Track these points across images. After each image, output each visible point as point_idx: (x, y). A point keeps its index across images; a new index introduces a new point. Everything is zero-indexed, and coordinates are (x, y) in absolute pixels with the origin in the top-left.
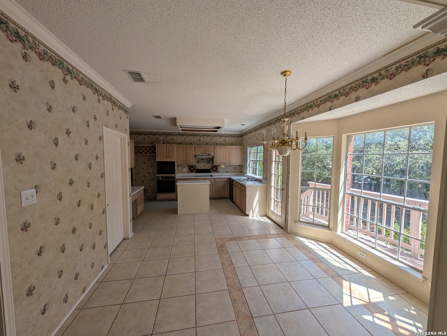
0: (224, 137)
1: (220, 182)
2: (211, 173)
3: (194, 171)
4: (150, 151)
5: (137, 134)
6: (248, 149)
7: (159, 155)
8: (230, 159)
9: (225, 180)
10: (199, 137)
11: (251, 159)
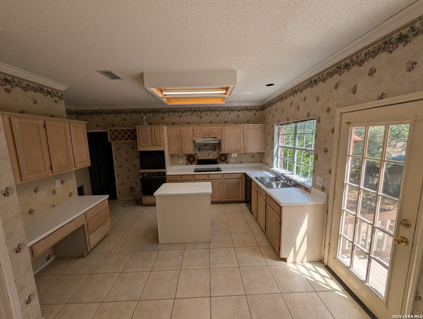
0: (236, 112)
1: (230, 179)
2: (218, 164)
3: (194, 162)
4: (132, 136)
5: (115, 113)
6: (276, 128)
7: (141, 142)
8: (245, 143)
9: (239, 176)
10: (199, 113)
11: (280, 143)
